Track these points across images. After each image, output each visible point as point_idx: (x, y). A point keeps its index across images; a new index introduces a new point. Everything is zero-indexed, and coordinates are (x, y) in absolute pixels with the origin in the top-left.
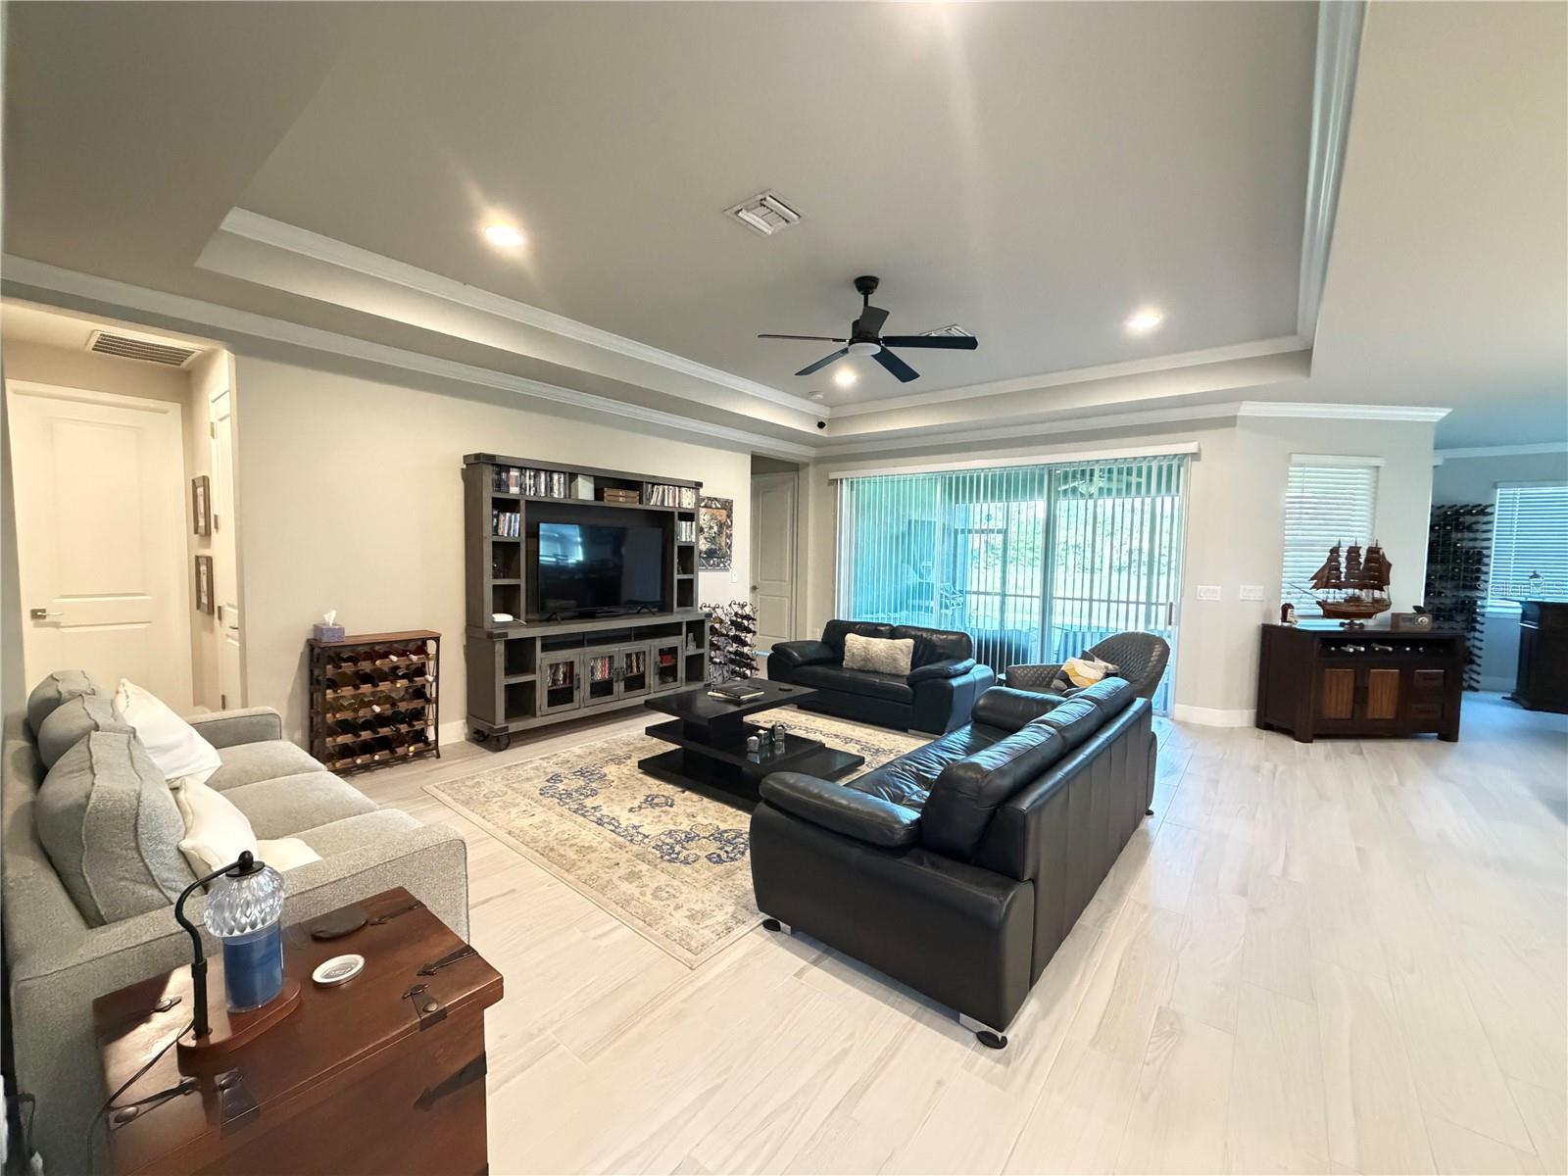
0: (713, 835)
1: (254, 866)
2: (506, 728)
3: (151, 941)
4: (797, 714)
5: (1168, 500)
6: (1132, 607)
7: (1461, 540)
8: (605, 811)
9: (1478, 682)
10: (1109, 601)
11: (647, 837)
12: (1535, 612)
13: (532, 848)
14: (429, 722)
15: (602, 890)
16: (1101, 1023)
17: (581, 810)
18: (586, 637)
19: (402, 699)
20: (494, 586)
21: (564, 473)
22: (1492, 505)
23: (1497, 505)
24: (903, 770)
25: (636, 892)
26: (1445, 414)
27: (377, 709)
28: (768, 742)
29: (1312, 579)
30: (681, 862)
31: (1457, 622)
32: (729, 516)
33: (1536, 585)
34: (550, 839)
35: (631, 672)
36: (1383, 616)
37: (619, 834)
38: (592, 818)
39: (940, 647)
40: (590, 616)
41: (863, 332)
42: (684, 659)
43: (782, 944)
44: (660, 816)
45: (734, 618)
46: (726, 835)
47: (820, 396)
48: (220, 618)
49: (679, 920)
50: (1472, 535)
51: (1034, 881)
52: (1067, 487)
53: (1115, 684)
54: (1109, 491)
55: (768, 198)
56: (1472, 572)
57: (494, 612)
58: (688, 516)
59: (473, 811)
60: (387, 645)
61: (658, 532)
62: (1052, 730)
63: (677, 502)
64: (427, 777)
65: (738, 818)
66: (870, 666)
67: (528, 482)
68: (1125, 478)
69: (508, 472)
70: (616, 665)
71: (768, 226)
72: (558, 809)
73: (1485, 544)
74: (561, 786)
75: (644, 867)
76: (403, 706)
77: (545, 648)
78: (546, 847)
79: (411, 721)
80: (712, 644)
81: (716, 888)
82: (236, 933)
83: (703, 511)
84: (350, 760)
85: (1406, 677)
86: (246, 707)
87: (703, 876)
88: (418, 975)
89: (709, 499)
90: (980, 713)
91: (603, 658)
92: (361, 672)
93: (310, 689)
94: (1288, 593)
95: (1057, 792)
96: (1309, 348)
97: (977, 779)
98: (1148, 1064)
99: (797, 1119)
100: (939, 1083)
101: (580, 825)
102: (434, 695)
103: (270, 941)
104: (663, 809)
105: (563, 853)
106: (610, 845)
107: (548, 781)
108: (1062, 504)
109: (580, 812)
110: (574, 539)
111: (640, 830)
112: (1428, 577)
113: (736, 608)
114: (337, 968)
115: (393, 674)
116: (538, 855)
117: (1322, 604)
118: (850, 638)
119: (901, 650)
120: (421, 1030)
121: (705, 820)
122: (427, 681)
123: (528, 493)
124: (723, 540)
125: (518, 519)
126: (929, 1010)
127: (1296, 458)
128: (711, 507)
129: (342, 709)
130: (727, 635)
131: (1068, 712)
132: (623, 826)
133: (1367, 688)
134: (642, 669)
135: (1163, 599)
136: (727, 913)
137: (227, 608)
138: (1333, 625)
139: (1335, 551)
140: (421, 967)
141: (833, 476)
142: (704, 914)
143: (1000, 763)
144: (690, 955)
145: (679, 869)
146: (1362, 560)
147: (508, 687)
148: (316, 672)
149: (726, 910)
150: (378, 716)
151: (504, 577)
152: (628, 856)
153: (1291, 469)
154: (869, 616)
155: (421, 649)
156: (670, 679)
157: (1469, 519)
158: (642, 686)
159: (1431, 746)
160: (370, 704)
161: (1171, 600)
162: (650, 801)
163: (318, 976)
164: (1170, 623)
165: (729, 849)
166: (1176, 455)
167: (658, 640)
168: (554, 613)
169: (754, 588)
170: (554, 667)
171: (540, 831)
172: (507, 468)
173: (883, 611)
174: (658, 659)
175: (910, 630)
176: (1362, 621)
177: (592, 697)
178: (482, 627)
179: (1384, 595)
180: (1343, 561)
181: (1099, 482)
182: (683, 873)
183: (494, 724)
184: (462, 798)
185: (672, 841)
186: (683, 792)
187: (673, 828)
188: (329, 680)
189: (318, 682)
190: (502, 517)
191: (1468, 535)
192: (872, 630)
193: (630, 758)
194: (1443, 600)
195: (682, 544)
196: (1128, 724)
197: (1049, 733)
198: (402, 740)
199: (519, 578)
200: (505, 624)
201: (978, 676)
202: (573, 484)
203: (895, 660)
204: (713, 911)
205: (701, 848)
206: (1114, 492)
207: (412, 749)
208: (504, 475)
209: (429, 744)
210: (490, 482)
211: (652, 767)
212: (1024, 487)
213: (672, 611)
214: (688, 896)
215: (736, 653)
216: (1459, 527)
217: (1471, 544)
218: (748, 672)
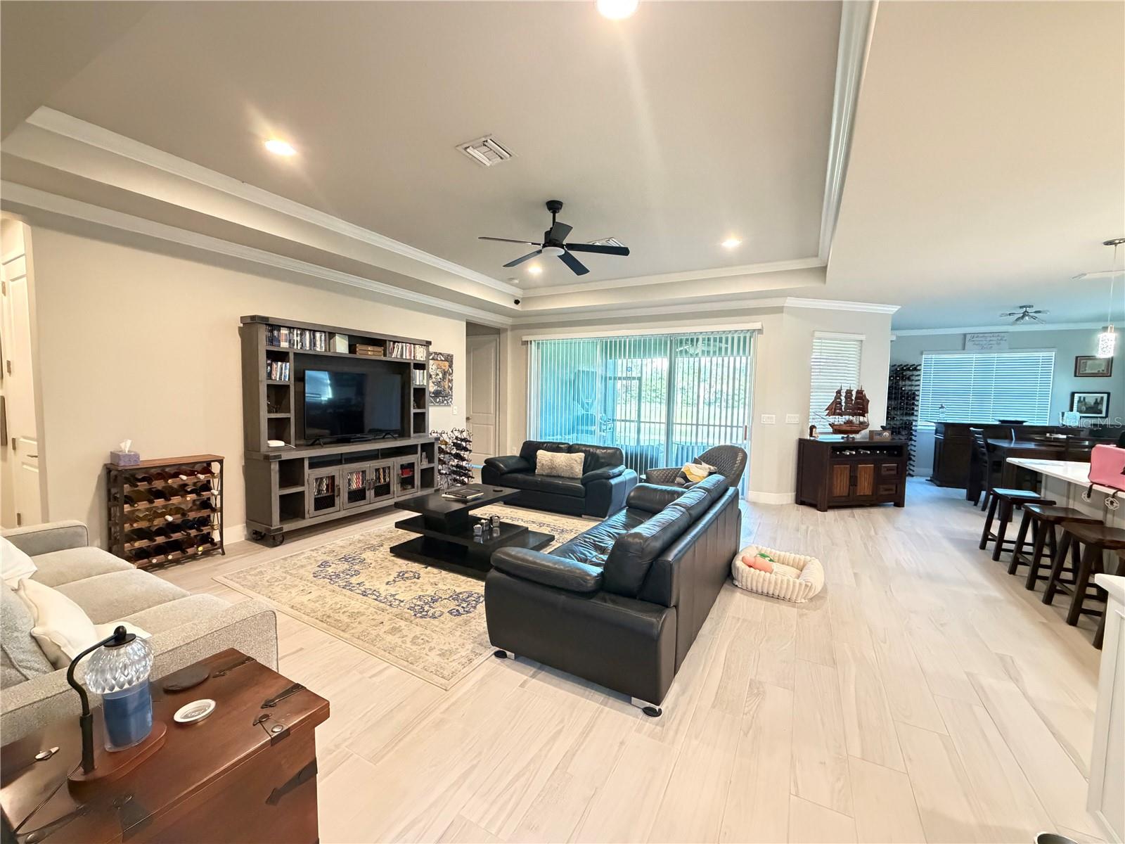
0: (451, 596)
1: (127, 637)
2: (281, 529)
3: (15, 710)
4: (504, 508)
5: (744, 359)
6: (723, 429)
7: (905, 386)
8: (367, 585)
9: (913, 471)
10: (709, 425)
11: (402, 602)
12: (942, 429)
13: (312, 617)
14: (215, 527)
15: (372, 642)
16: (717, 693)
17: (348, 586)
18: (344, 457)
19: (191, 510)
20: (269, 419)
21: (325, 332)
22: (920, 365)
23: (923, 365)
24: (585, 541)
25: (399, 641)
26: (896, 310)
27: (170, 518)
28: (488, 528)
29: (827, 410)
30: (430, 617)
31: (903, 435)
32: (451, 366)
33: (943, 413)
34: (326, 609)
35: (380, 482)
36: (865, 432)
37: (380, 601)
38: (358, 591)
39: (603, 458)
40: (346, 441)
41: (552, 239)
42: (420, 471)
43: (508, 666)
44: (411, 586)
45: (455, 441)
46: (461, 596)
47: (516, 281)
48: (14, 448)
49: (433, 658)
50: (910, 383)
51: (676, 607)
52: (682, 349)
53: (717, 479)
54: (708, 352)
55: (489, 141)
56: (910, 405)
57: (269, 439)
58: (421, 366)
59: (259, 593)
60: (177, 467)
61: (398, 378)
62: (682, 509)
63: (413, 355)
64: (216, 570)
65: (469, 583)
66: (554, 473)
67: (295, 338)
68: (717, 344)
69: (279, 330)
70: (367, 478)
71: (488, 160)
72: (331, 587)
73: (917, 388)
74: (330, 570)
75: (402, 623)
76: (192, 515)
77: (312, 466)
78: (324, 615)
79: (199, 526)
80: (440, 460)
81: (458, 633)
82: (117, 689)
83: (431, 362)
84: (146, 560)
85: (877, 470)
86: (48, 522)
87: (448, 626)
88: (262, 708)
89: (435, 353)
90: (632, 501)
91: (357, 473)
92: (154, 490)
93: (108, 505)
94: (813, 419)
95: (689, 548)
96: (824, 265)
97: (641, 543)
98: (746, 714)
99: (531, 779)
100: (622, 743)
101: (349, 597)
102: (218, 505)
103: (142, 694)
104: (413, 581)
105: (339, 618)
106: (375, 610)
107: (319, 566)
108: (679, 360)
109: (348, 588)
110: (325, 381)
111: (396, 597)
112: (888, 408)
113: (457, 434)
114: (192, 711)
115: (182, 490)
116: (318, 621)
117: (832, 425)
118: (540, 453)
119: (576, 461)
120: (272, 745)
121: (444, 586)
122: (213, 494)
123: (295, 347)
124: (446, 384)
125: (288, 367)
126: (611, 698)
127: (817, 334)
128: (437, 360)
129: (137, 520)
130: (450, 453)
131: (690, 498)
132: (383, 595)
133: (856, 477)
134: (387, 480)
135: (741, 424)
136: (468, 649)
137: (22, 440)
138: (838, 438)
139: (839, 392)
140: (263, 703)
141: (525, 338)
142: (451, 652)
143: (654, 532)
144: (443, 681)
145: (430, 622)
146: (853, 398)
147: (282, 497)
148: (113, 491)
149: (467, 648)
150: (169, 524)
151: (276, 412)
152: (390, 616)
153: (815, 341)
154: (551, 438)
155: (207, 469)
156: (409, 487)
157: (909, 373)
158: (388, 492)
159: (891, 510)
160: (163, 515)
161: (746, 424)
162: (402, 576)
163: (179, 717)
164: (745, 439)
165: (465, 605)
166: (748, 330)
167: (399, 458)
168: (318, 439)
169: (468, 419)
170: (319, 480)
171: (317, 604)
172: (278, 327)
173: (561, 435)
174: (400, 472)
175: (581, 447)
176: (853, 435)
177: (349, 502)
178: (259, 451)
179: (865, 419)
180: (843, 398)
181: (701, 346)
182: (433, 624)
183: (271, 526)
184: (249, 584)
185: (422, 603)
186: (426, 568)
187: (422, 594)
188: (126, 496)
189: (115, 498)
190: (274, 365)
191: (908, 383)
192: (555, 448)
193: (382, 546)
194: (895, 422)
195: (416, 387)
196: (726, 504)
197: (682, 512)
198: (191, 542)
199: (289, 412)
200: (278, 449)
201: (628, 477)
202: (332, 341)
203: (572, 468)
204: (457, 649)
205: (444, 607)
206: (712, 352)
207: (201, 549)
208: (276, 333)
209: (215, 544)
210: (265, 338)
211: (401, 551)
212: (655, 349)
213: (409, 436)
214: (438, 640)
215: (457, 466)
216: (904, 378)
217: (910, 388)
218: (466, 480)
